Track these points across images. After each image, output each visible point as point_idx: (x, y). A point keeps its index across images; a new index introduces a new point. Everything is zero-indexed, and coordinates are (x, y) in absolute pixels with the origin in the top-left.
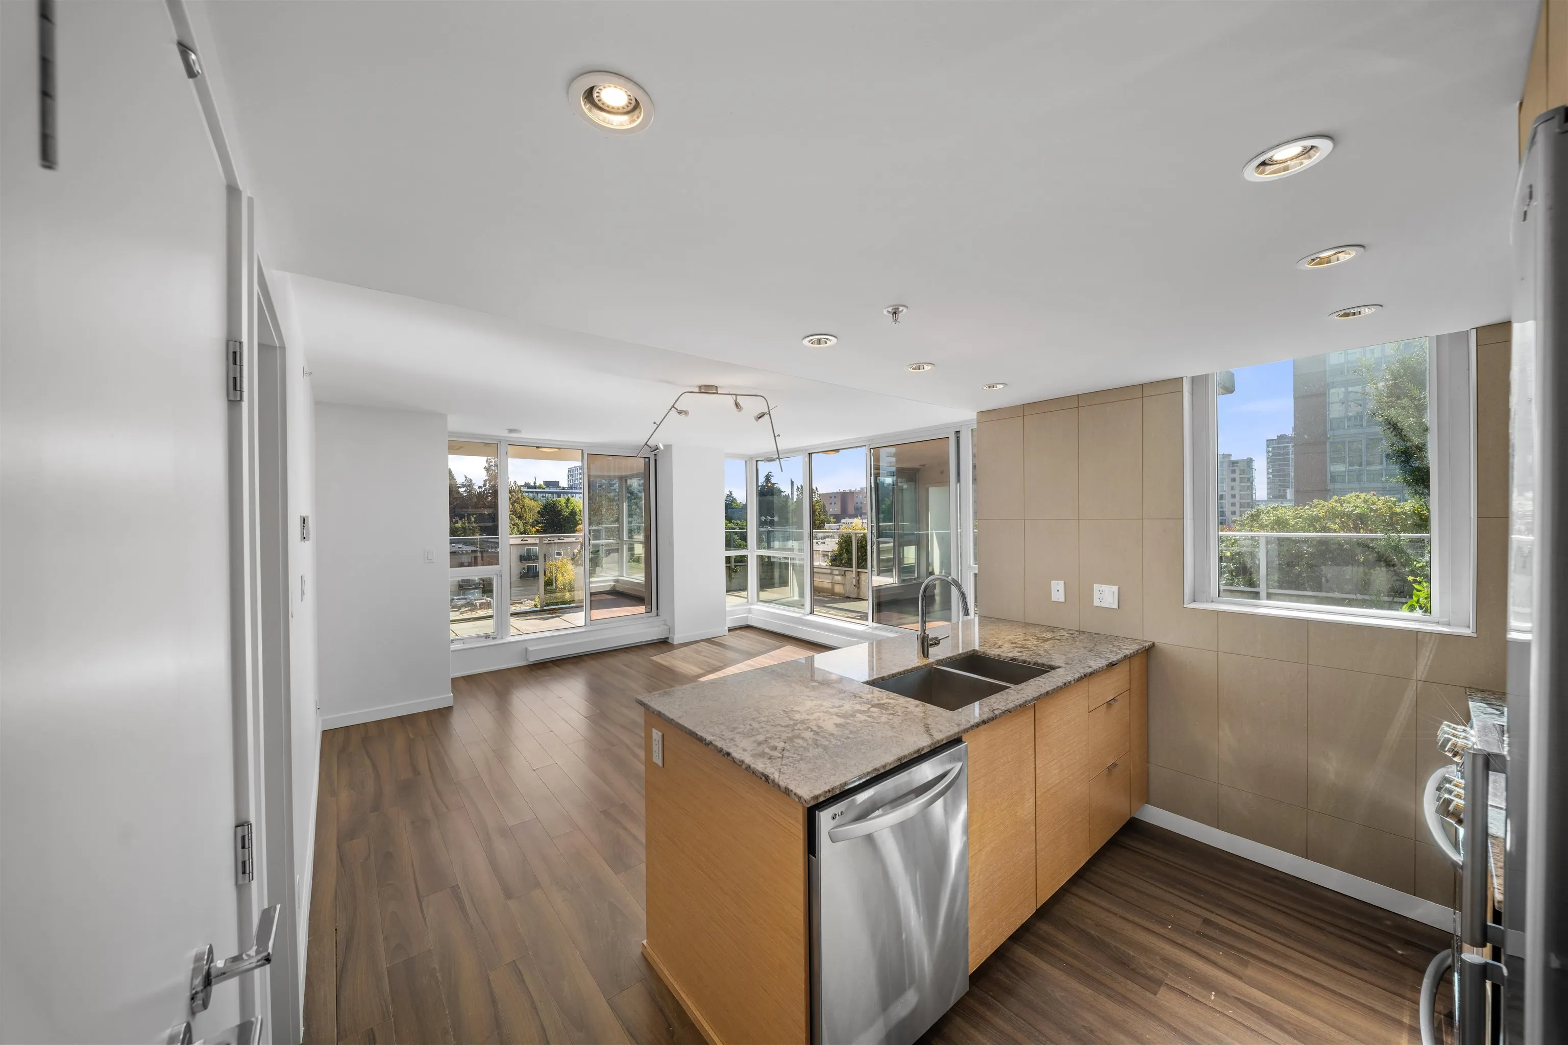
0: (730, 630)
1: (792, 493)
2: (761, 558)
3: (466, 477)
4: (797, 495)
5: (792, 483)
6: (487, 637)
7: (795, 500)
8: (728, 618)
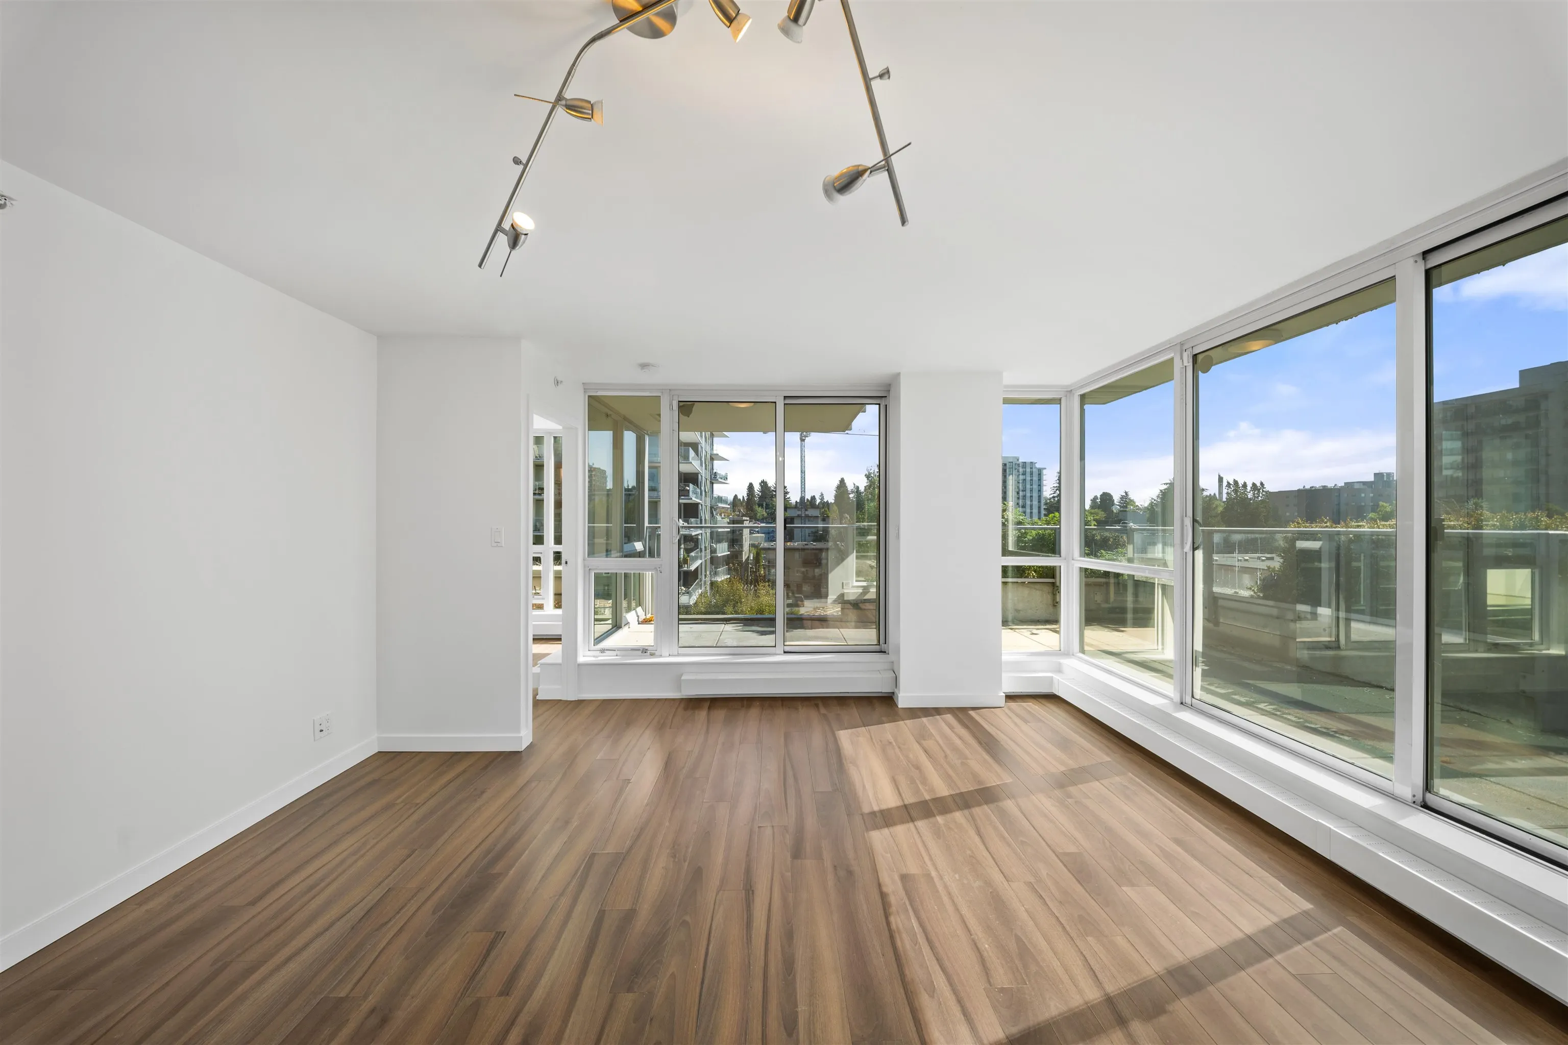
0: (1010, 697)
1: (1220, 493)
2: (1088, 573)
3: (854, 485)
4: (1228, 493)
5: (1221, 479)
6: (644, 651)
7: (1224, 499)
8: (1005, 676)
